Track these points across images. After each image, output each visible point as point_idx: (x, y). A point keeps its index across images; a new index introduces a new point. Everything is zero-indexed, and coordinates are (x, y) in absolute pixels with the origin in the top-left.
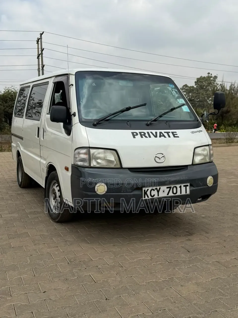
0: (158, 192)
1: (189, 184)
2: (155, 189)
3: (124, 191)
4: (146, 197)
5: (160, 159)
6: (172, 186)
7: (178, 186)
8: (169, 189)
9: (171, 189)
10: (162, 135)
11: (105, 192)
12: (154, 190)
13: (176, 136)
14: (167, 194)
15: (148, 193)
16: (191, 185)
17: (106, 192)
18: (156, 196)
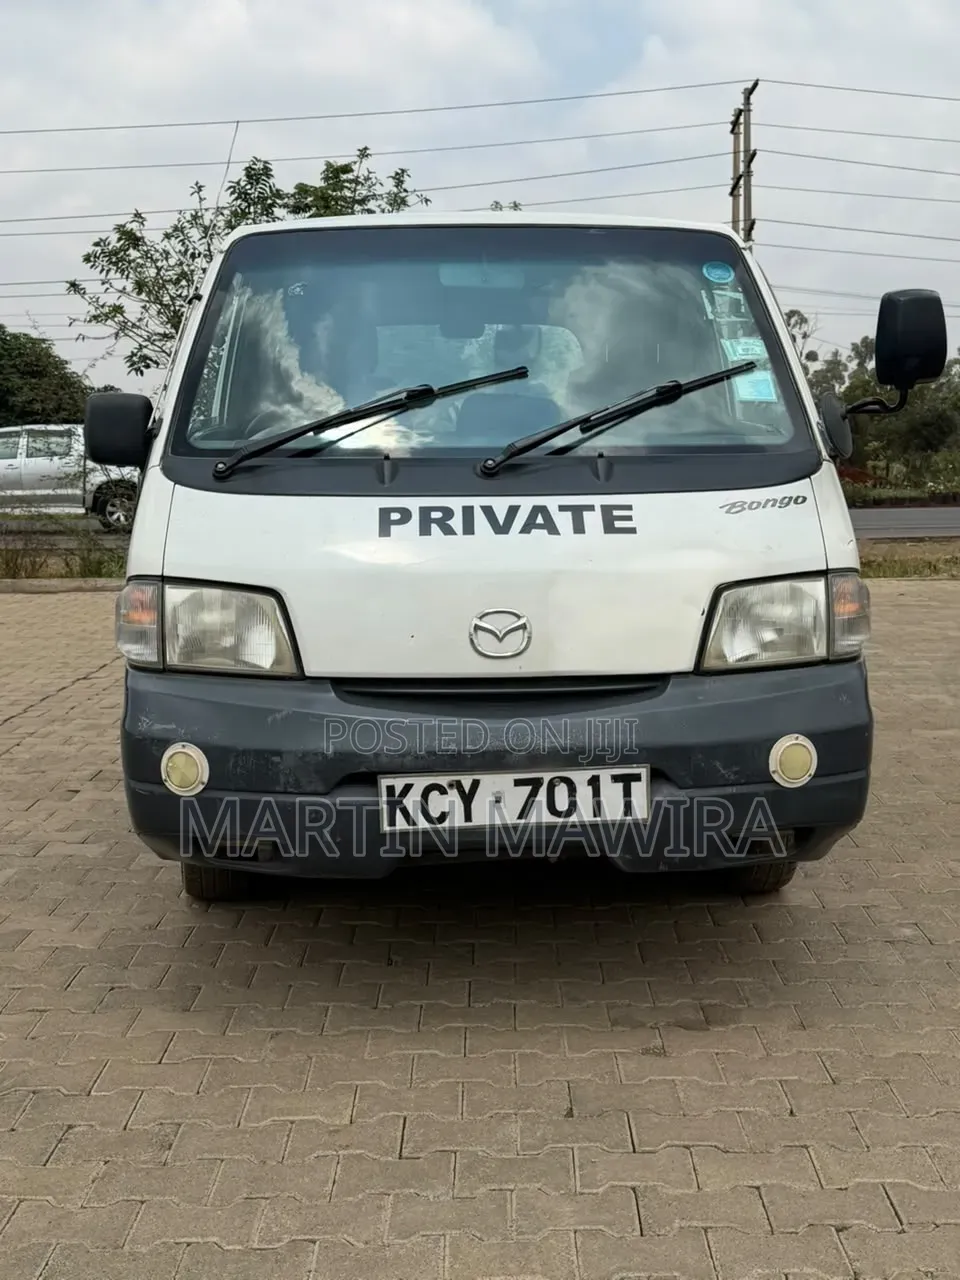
0: (468, 799)
1: (643, 771)
2: (451, 786)
3: (286, 788)
4: (401, 824)
5: (500, 640)
6: (547, 777)
7: (580, 777)
8: (528, 789)
9: (543, 792)
10: (540, 520)
11: (201, 787)
12: (443, 791)
13: (618, 524)
14: (519, 812)
15: (412, 801)
16: (657, 776)
17: (204, 789)
18: (458, 820)
